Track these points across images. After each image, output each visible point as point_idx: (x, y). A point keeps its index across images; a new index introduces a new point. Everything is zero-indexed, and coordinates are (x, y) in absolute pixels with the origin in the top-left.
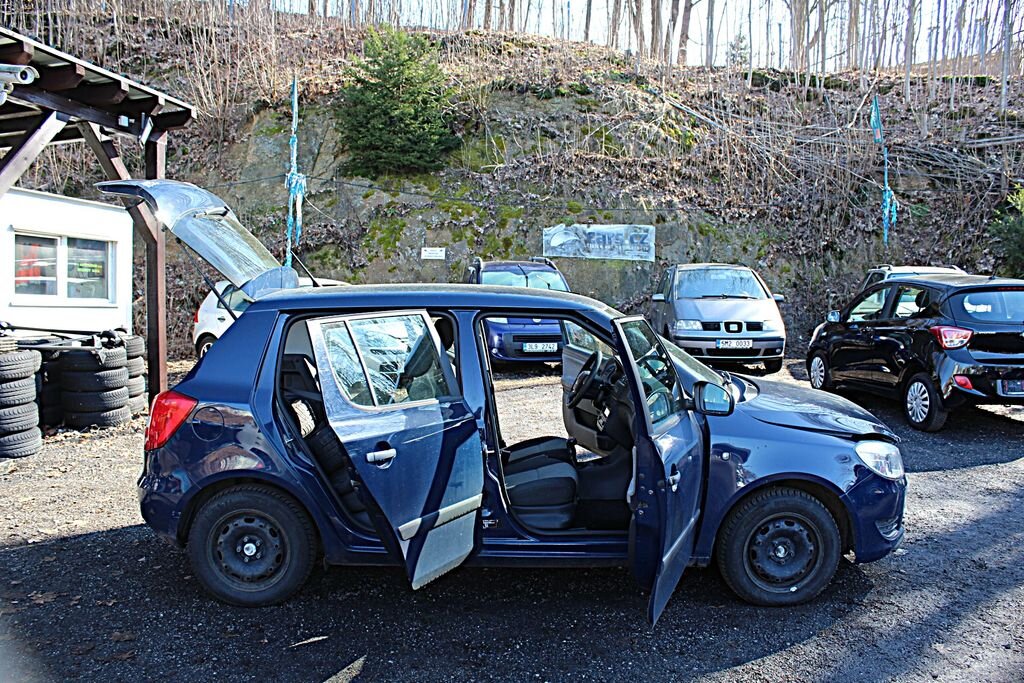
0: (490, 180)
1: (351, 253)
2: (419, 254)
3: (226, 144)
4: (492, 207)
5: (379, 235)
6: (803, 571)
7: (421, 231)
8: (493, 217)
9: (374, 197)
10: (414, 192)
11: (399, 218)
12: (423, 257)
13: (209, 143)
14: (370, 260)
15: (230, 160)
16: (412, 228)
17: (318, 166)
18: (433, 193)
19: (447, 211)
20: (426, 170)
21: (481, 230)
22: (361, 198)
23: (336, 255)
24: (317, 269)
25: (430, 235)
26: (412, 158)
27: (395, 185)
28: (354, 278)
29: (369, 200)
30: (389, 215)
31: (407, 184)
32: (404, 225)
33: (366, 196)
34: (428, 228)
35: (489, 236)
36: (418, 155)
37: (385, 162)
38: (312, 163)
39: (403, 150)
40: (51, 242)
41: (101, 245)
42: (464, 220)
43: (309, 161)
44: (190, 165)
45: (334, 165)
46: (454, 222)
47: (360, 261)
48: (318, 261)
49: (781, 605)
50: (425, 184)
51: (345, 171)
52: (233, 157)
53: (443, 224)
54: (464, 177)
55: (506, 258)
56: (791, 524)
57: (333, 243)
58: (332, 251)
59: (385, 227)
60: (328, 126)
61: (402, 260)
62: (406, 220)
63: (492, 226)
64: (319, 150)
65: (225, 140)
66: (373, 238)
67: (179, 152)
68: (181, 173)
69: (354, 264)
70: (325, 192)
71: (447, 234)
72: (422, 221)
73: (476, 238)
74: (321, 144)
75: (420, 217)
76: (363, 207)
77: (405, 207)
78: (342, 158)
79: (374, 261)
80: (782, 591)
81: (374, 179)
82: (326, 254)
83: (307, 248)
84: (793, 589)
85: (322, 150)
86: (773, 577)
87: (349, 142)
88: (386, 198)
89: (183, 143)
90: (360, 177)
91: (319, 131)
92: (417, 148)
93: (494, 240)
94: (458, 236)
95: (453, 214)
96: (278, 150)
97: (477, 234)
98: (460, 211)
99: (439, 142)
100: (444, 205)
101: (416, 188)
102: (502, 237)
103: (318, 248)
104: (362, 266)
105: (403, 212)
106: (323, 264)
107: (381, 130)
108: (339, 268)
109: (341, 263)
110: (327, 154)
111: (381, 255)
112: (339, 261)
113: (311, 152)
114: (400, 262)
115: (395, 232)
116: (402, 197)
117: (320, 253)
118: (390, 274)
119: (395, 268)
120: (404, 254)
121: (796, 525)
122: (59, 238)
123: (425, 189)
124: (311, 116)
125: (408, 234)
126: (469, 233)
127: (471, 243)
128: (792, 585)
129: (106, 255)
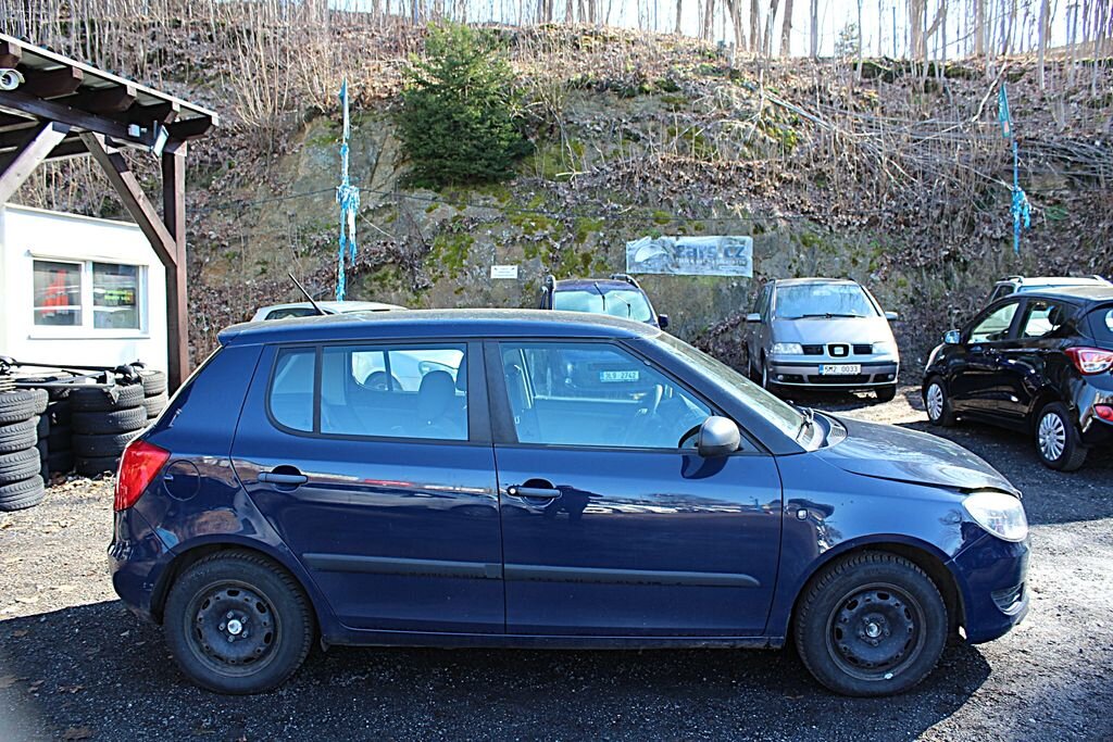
0: (567, 189)
1: (413, 273)
2: (489, 273)
3: (276, 156)
4: (569, 219)
5: (444, 253)
6: (900, 654)
7: (491, 247)
8: (571, 231)
9: (438, 210)
10: (482, 205)
11: (466, 233)
12: (493, 277)
13: (258, 156)
14: (434, 281)
15: (280, 174)
16: (481, 245)
17: (377, 178)
18: (504, 205)
19: (519, 225)
20: (495, 180)
21: (557, 245)
22: (424, 212)
23: (397, 276)
24: (376, 292)
25: (501, 252)
26: (479, 166)
27: (461, 197)
28: (417, 301)
29: (432, 214)
30: (455, 231)
31: (475, 195)
32: (472, 241)
33: (430, 210)
34: (498, 244)
35: (566, 251)
36: (486, 163)
37: (450, 172)
38: (369, 174)
39: (470, 158)
40: (76, 267)
41: (130, 270)
42: (538, 235)
43: (366, 173)
44: (237, 180)
45: (394, 176)
46: (527, 236)
47: (423, 282)
48: (378, 283)
49: (872, 696)
50: (495, 195)
51: (406, 183)
52: (283, 170)
53: (514, 239)
54: (537, 187)
55: (585, 276)
56: (884, 597)
57: (394, 262)
58: (392, 272)
59: (450, 243)
60: (387, 133)
61: (469, 279)
62: (473, 235)
63: (569, 240)
64: (377, 160)
65: (274, 152)
66: (437, 256)
67: (225, 166)
68: (227, 189)
69: (417, 286)
70: (384, 206)
71: (519, 249)
72: (492, 236)
73: (551, 254)
74: (379, 154)
75: (489, 232)
76: (426, 222)
77: (473, 221)
78: (403, 169)
79: (439, 282)
80: (875, 678)
81: (438, 191)
82: (386, 275)
83: (365, 269)
84: (889, 676)
85: (380, 160)
86: (863, 661)
87: (411, 151)
88: (452, 211)
89: (229, 157)
90: (422, 189)
91: (377, 139)
92: (484, 155)
93: (572, 256)
94: (531, 252)
95: (526, 228)
96: (332, 161)
97: (552, 249)
98: (533, 224)
99: (509, 149)
100: (516, 218)
101: (485, 199)
102: (581, 252)
103: (376, 268)
104: (426, 288)
105: (471, 227)
106: (383, 286)
107: (444, 136)
108: (400, 290)
109: (402, 285)
110: (387, 164)
111: (447, 274)
112: (400, 282)
113: (368, 162)
114: (467, 282)
115: (461, 249)
116: (469, 211)
117: (379, 274)
118: (457, 297)
119: (462, 289)
120: (472, 273)
121: (891, 598)
122: (83, 264)
123: (495, 201)
124: (368, 122)
125: (476, 251)
126: (543, 249)
127: (546, 259)
128: (888, 671)
129: (137, 281)
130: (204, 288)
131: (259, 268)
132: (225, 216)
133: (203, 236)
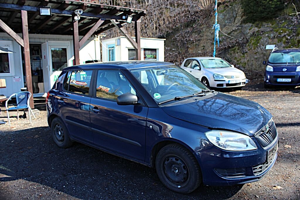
0: (296, 19)
1: (243, 48)
2: (265, 47)
3: (210, 17)
4: (294, 29)
5: (253, 42)
7: (267, 40)
8: (294, 32)
9: (252, 29)
10: (267, 26)
11: (260, 36)
12: (267, 48)
13: (205, 17)
14: (249, 50)
15: (210, 22)
16: (264, 39)
17: (236, 21)
18: (273, 26)
19: (277, 32)
20: (271, 18)
21: (289, 38)
22: (248, 30)
23: (238, 49)
24: (232, 54)
25: (270, 41)
26: (263, 15)
27: (260, 24)
28: (243, 56)
29: (251, 30)
30: (257, 35)
31: (264, 23)
32: (261, 38)
33: (250, 29)
34: (269, 38)
35: (292, 40)
36: (267, 13)
37: (256, 17)
38: (234, 20)
39: (262, 12)
42: (283, 35)
43: (233, 20)
44: (199, 24)
45: (241, 20)
46: (279, 35)
47: (246, 51)
48: (233, 51)
50: (271, 23)
51: (244, 22)
52: (211, 21)
53: (274, 37)
54: (285, 19)
55: (298, 47)
57: (237, 45)
58: (237, 48)
59: (255, 39)
60: (239, 7)
61: (259, 50)
62: (262, 36)
63: (293, 36)
64: (236, 15)
65: (209, 16)
66: (250, 43)
67: (197, 21)
68: (197, 27)
69: (244, 52)
70: (238, 29)
71: (276, 40)
72: (268, 36)
73: (286, 41)
74: (237, 14)
75: (267, 35)
76: (249, 33)
77: (262, 32)
78: (244, 17)
79: (250, 50)
81: (253, 23)
82: (235, 49)
83: (229, 47)
85: (237, 15)
87: (245, 13)
88: (256, 29)
89: (198, 18)
90: (249, 23)
91: (236, 9)
92: (266, 11)
93: (294, 41)
94: (280, 40)
95: (279, 33)
96: (223, 17)
97: (287, 39)
98: (282, 31)
99: (275, 8)
100: (276, 30)
101: (267, 25)
102: (297, 40)
103: (233, 47)
104: (246, 52)
105: (262, 33)
106: (234, 52)
107: (253, 6)
108: (239, 53)
109: (240, 52)
110: (239, 16)
111: (253, 48)
112: (239, 51)
113: (233, 16)
114: (258, 50)
115: (258, 41)
116: (262, 29)
117: (234, 49)
118: (255, 55)
119: (257, 53)
120: (260, 48)
123: (271, 25)
124: (234, 5)
125: (262, 41)
126: (284, 39)
127: (285, 42)
129: (156, 52)
130: (188, 53)
131: (202, 48)
132: (196, 34)
133: (189, 40)
